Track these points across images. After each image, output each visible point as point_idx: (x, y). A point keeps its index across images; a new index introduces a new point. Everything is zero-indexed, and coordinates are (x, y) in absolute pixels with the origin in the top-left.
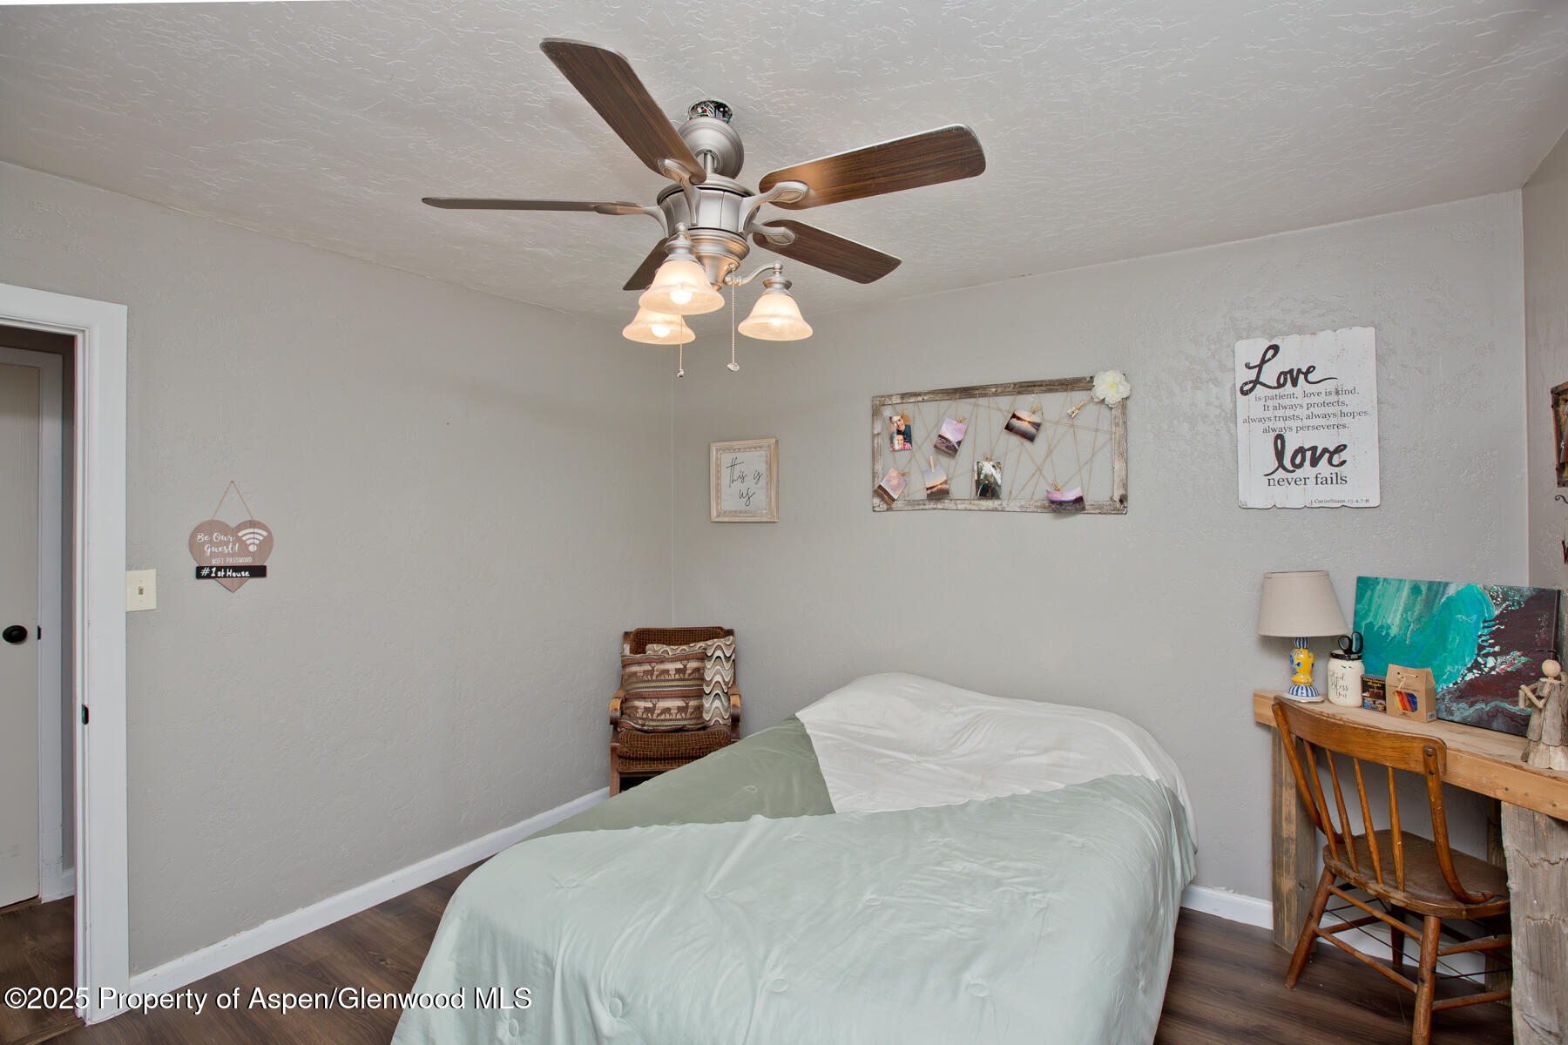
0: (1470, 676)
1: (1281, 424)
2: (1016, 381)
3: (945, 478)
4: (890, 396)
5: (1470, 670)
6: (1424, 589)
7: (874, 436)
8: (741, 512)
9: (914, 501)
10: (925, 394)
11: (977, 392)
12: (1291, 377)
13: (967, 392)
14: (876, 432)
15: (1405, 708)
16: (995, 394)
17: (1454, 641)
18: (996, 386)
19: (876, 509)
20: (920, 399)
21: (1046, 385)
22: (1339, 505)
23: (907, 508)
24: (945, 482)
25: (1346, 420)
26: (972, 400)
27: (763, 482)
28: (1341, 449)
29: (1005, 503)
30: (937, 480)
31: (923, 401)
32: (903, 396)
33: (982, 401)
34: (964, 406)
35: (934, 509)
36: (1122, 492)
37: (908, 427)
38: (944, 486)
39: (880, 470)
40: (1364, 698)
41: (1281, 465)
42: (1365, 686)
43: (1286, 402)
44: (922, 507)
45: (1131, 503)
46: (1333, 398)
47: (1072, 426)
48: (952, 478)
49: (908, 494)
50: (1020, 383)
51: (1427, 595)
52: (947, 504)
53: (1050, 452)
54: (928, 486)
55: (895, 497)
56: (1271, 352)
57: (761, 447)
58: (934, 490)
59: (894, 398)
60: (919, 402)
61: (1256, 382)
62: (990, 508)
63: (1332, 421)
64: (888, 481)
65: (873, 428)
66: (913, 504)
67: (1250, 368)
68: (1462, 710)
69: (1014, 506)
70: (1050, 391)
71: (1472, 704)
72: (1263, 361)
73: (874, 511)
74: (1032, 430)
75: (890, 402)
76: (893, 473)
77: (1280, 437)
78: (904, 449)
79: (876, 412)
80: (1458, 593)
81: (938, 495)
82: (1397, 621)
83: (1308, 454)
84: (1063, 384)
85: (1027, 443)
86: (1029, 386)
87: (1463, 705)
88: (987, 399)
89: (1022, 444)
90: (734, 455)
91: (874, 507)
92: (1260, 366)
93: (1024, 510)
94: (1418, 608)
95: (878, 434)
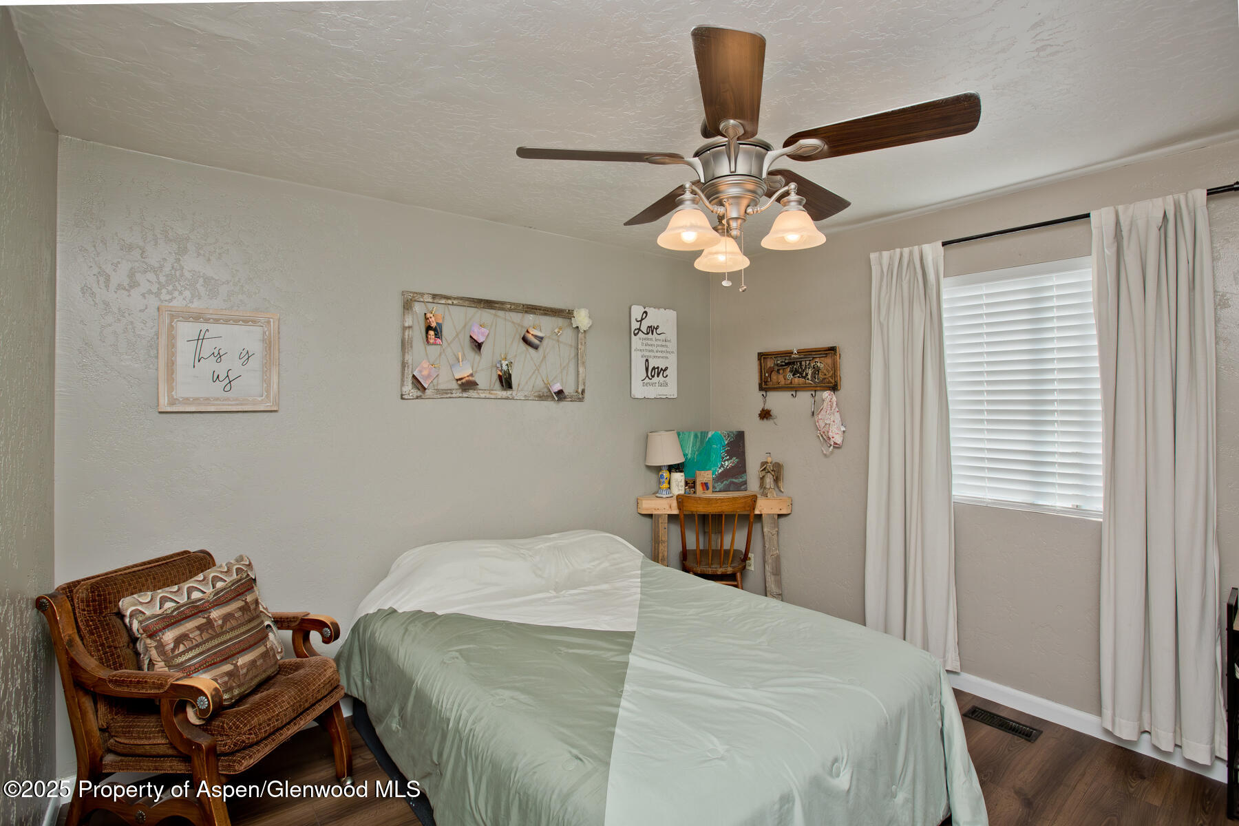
0: (720, 471)
1: (647, 354)
2: (524, 303)
3: (470, 371)
4: (422, 294)
5: (720, 468)
6: (699, 435)
7: (404, 328)
8: (217, 399)
9: (442, 390)
10: (455, 298)
11: (497, 305)
12: (651, 329)
13: (489, 304)
14: (407, 325)
15: (704, 490)
16: (510, 310)
17: (713, 457)
18: (511, 304)
19: (406, 397)
20: (450, 302)
21: (544, 310)
22: (664, 397)
23: (435, 396)
24: (471, 375)
25: (668, 355)
26: (493, 311)
27: (255, 363)
28: (666, 369)
29: (514, 393)
30: (464, 372)
31: (453, 304)
32: (434, 296)
33: (501, 313)
34: (486, 315)
35: (460, 397)
36: (582, 387)
37: (439, 325)
38: (471, 378)
39: (410, 361)
40: (685, 489)
41: (647, 376)
42: (687, 484)
43: (649, 342)
44: (449, 395)
45: (587, 394)
46: (664, 343)
47: (558, 341)
48: (476, 372)
49: (437, 385)
50: (527, 305)
51: (701, 438)
52: (472, 393)
53: (545, 357)
54: (458, 378)
55: (426, 386)
56: (645, 315)
57: (254, 322)
58: (464, 381)
59: (426, 296)
60: (449, 304)
61: (639, 329)
62: (504, 397)
63: (664, 355)
64: (420, 371)
65: (404, 321)
66: (444, 393)
67: (637, 321)
68: (720, 486)
69: (520, 395)
70: (545, 314)
71: (722, 482)
72: (642, 319)
73: (402, 398)
74: (536, 341)
75: (422, 300)
76: (425, 364)
77: (647, 360)
78: (435, 344)
79: (407, 306)
80: (712, 436)
81: (468, 385)
82: (690, 452)
83: (656, 370)
84: (553, 312)
85: (531, 350)
86: (533, 309)
87: (719, 483)
88: (503, 312)
89: (527, 349)
90: (205, 326)
91: (402, 395)
92: (641, 321)
93: (527, 399)
94: (698, 444)
95: (409, 327)
